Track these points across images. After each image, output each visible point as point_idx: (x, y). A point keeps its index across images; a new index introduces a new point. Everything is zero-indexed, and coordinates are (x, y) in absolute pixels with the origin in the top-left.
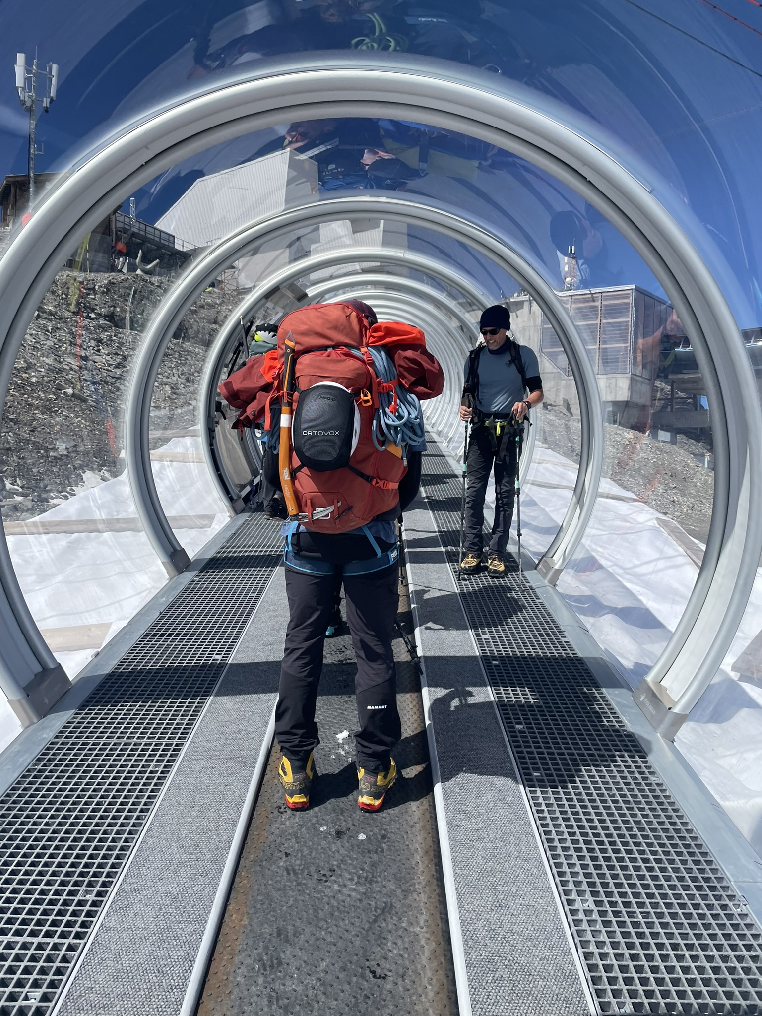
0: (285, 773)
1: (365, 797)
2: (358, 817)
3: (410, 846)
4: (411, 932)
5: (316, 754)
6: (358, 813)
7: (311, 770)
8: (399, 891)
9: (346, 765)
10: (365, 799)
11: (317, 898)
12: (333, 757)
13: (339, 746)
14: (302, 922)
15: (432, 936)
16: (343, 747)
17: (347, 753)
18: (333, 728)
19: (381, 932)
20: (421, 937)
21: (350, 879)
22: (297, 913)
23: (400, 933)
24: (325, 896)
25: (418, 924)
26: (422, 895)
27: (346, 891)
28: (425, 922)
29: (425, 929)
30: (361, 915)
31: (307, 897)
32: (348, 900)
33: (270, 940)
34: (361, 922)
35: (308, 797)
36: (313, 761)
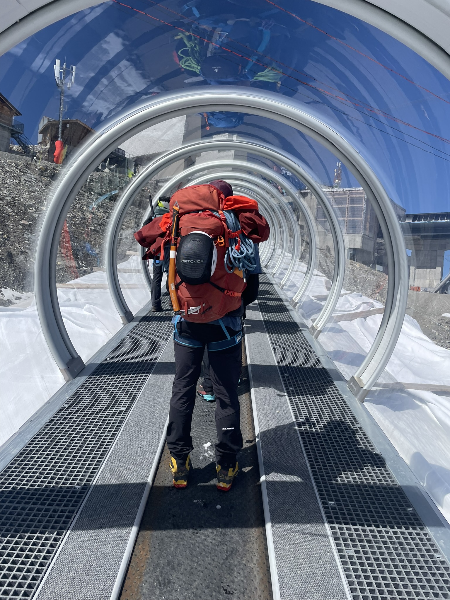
0: (173, 467)
1: (221, 482)
2: (216, 495)
3: (248, 514)
4: (248, 567)
5: (191, 455)
6: (216, 492)
7: (189, 465)
8: (241, 541)
9: (209, 463)
10: (221, 484)
11: (192, 543)
12: (201, 458)
13: (205, 451)
14: (182, 558)
15: (260, 570)
16: (207, 452)
17: (210, 456)
18: (202, 440)
19: (230, 566)
20: (254, 570)
21: (211, 533)
22: (180, 552)
23: (242, 567)
24: (197, 542)
25: (252, 562)
26: (255, 544)
27: (209, 539)
28: (256, 561)
29: (256, 565)
30: (218, 554)
31: (186, 543)
32: (211, 545)
33: (163, 568)
34: (218, 559)
35: (186, 481)
36: (190, 460)
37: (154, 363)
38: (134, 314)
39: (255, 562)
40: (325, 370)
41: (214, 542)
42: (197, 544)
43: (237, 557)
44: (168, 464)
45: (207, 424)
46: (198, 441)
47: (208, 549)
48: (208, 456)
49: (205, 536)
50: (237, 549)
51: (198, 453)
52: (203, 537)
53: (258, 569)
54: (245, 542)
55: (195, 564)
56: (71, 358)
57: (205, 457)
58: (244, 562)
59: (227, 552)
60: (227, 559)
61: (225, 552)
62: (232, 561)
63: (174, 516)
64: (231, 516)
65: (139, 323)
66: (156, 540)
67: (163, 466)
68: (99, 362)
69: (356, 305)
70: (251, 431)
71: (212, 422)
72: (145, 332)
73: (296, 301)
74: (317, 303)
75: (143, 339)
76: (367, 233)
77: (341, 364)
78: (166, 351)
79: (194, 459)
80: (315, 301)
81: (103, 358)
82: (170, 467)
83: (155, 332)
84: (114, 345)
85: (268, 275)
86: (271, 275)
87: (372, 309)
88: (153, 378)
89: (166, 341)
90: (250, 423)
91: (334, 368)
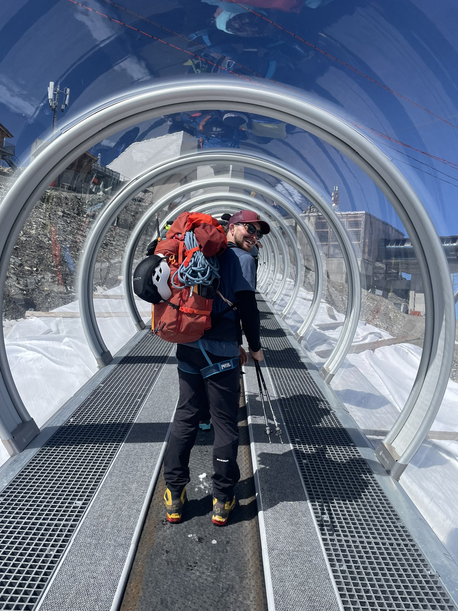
0: (167, 499)
1: (217, 516)
2: (212, 529)
3: (244, 549)
4: (245, 604)
5: (187, 488)
6: (212, 526)
7: (184, 498)
8: (237, 578)
9: (205, 495)
10: (217, 518)
11: (186, 580)
12: (196, 489)
13: (201, 483)
14: (176, 596)
15: (257, 607)
16: (203, 484)
17: (205, 487)
18: (197, 471)
19: (226, 604)
20: (251, 607)
21: (207, 569)
22: (173, 589)
23: (238, 604)
24: (191, 579)
25: (249, 599)
26: (252, 580)
27: (204, 577)
28: (253, 598)
29: (253, 603)
30: (213, 592)
31: (179, 580)
32: (206, 582)
33: (156, 607)
34: (213, 597)
35: (181, 515)
36: (185, 492)
37: (129, 425)
38: (113, 354)
39: (251, 598)
40: (344, 430)
41: (209, 579)
42: (191, 582)
43: (233, 595)
44: (162, 496)
45: (203, 454)
46: (193, 472)
47: (203, 586)
48: (203, 487)
49: (200, 573)
50: (233, 587)
51: (193, 485)
52: (198, 574)
53: (255, 607)
54: (242, 578)
55: (190, 603)
56: (21, 421)
57: (200, 489)
58: (240, 599)
59: (222, 590)
60: (222, 596)
61: (221, 589)
62: (228, 599)
63: (167, 552)
64: (227, 552)
65: (118, 366)
66: (149, 577)
67: (156, 498)
68: (59, 425)
69: (363, 335)
70: (247, 461)
71: (207, 452)
72: (124, 378)
73: (301, 335)
74: (320, 334)
75: (120, 388)
76: (366, 256)
77: (353, 407)
78: (148, 406)
79: (189, 491)
80: (318, 330)
81: (65, 419)
82: (164, 500)
83: (135, 378)
84: (83, 398)
85: (268, 304)
86: (271, 303)
87: (380, 340)
88: (126, 448)
89: (147, 392)
90: (247, 453)
91: (355, 428)
